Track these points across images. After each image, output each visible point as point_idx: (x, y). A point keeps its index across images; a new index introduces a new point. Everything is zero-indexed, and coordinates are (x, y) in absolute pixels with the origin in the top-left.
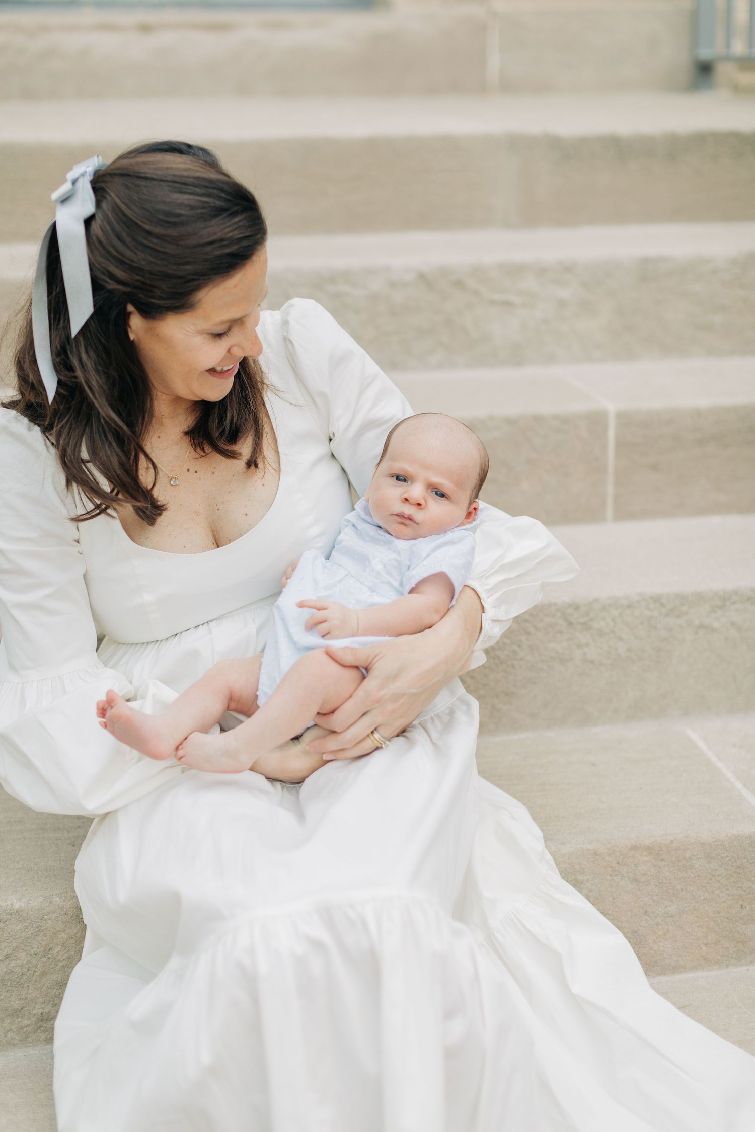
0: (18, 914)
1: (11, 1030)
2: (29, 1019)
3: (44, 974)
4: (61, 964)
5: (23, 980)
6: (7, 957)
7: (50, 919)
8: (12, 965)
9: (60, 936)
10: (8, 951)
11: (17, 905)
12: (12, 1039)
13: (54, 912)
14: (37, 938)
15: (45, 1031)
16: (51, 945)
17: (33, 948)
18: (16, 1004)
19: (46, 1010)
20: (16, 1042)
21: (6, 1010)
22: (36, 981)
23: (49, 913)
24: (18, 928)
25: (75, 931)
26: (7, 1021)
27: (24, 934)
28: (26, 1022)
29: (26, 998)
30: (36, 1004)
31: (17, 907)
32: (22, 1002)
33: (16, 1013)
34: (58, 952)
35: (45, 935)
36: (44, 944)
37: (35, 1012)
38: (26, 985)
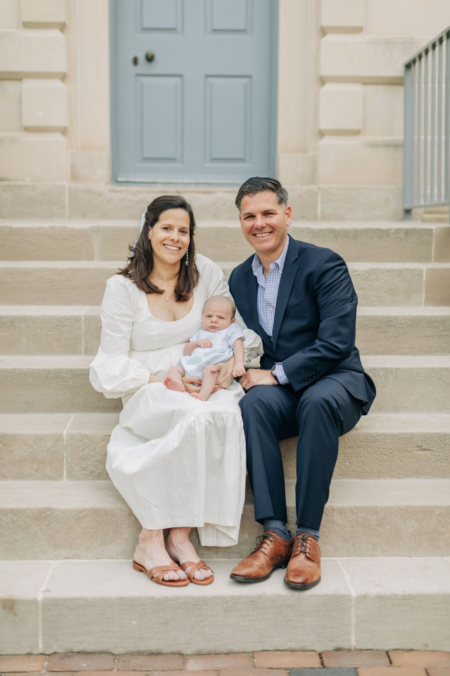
0: (87, 436)
1: (82, 474)
2: (88, 471)
3: (93, 457)
4: (99, 454)
5: (87, 458)
6: (83, 450)
7: (96, 439)
8: (84, 453)
9: (99, 445)
10: (83, 448)
11: (87, 433)
12: (82, 477)
13: (97, 437)
14: (92, 445)
15: (93, 476)
16: (96, 448)
17: (90, 448)
18: (84, 466)
19: (93, 469)
20: (83, 479)
21: (82, 467)
22: (91, 459)
23: (96, 437)
24: (87, 441)
25: (104, 444)
26: (82, 471)
27: (88, 443)
28: (87, 472)
29: (87, 464)
30: (90, 466)
31: (87, 434)
32: (86, 465)
33: (84, 469)
34: (98, 450)
35: (94, 444)
36: (94, 447)
37: (90, 469)
38: (88, 460)
